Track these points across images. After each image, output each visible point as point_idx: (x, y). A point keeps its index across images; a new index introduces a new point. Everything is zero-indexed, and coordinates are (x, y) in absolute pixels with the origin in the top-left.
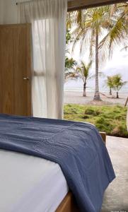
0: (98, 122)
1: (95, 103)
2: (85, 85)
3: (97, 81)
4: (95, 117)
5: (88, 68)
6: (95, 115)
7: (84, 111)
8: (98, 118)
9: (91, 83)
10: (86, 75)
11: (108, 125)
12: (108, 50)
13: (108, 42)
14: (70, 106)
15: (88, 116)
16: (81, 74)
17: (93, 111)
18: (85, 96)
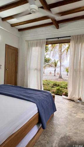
0: (57, 90)
1: (59, 79)
2: (55, 70)
3: (61, 69)
4: (57, 87)
5: (57, 63)
6: (57, 86)
7: (53, 84)
8: (58, 88)
9: (58, 70)
10: (56, 66)
11: (61, 91)
12: (65, 56)
13: (65, 52)
14: (47, 81)
15: (54, 86)
16: (53, 65)
17: (56, 84)
18: (55, 76)
